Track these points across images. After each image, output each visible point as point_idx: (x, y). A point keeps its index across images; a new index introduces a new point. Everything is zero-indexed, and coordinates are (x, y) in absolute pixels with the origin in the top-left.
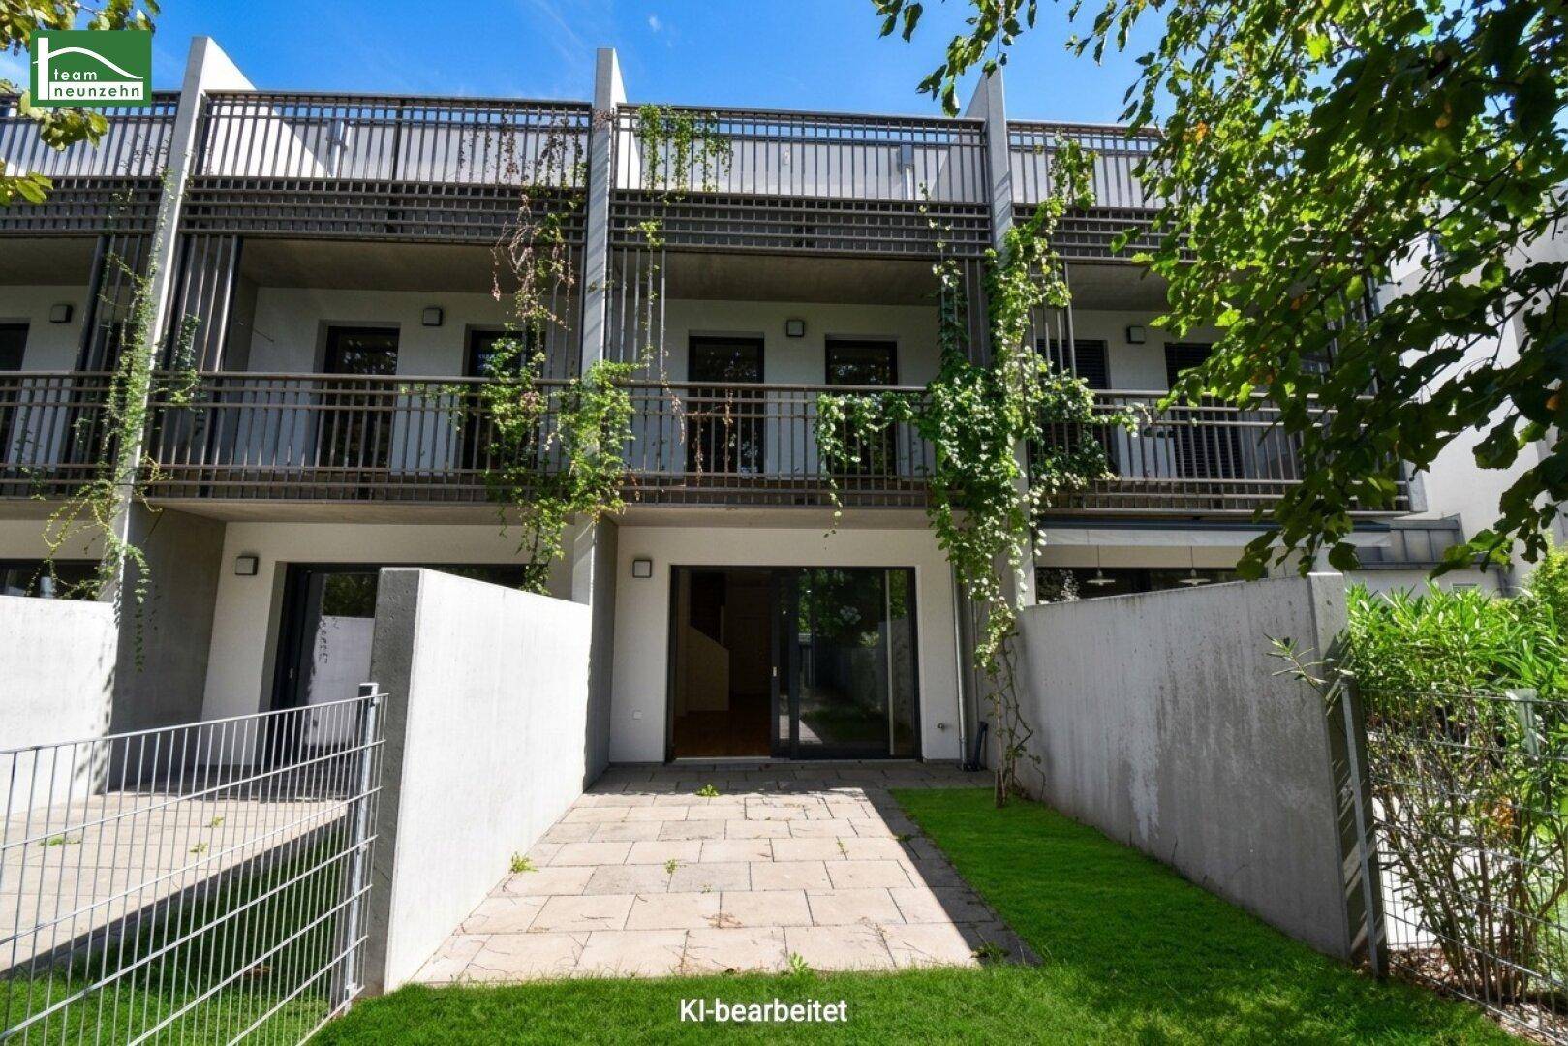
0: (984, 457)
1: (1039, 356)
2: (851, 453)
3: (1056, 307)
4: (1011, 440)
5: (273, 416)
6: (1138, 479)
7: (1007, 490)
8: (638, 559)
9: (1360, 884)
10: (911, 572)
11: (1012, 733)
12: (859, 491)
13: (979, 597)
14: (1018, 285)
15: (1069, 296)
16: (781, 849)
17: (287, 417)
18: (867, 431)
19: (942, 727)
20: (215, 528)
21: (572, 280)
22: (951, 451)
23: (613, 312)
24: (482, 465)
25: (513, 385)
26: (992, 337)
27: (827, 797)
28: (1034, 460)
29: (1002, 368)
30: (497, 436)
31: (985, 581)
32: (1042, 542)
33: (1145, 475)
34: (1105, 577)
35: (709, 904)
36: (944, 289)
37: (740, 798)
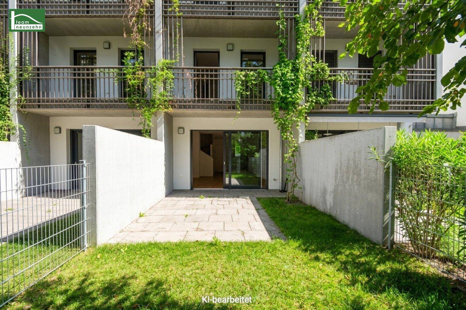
0: (290, 92)
1: (312, 56)
2: (247, 91)
3: (319, 37)
4: (300, 86)
5: (57, 80)
6: (342, 99)
7: (298, 104)
8: (180, 128)
9: (388, 223)
10: (267, 132)
11: (294, 181)
12: (249, 104)
13: (286, 138)
14: (306, 28)
15: (324, 32)
16: (220, 212)
17: (61, 80)
18: (252, 83)
19: (275, 180)
20: (46, 119)
21: (150, 29)
22: (279, 90)
23: (165, 41)
24: (125, 96)
25: (133, 68)
26: (296, 48)
27: (237, 199)
28: (308, 93)
29: (298, 60)
30: (129, 87)
31: (288, 134)
32: (308, 121)
33: (345, 98)
34: (329, 133)
35: (195, 225)
36: (280, 30)
37: (211, 199)
